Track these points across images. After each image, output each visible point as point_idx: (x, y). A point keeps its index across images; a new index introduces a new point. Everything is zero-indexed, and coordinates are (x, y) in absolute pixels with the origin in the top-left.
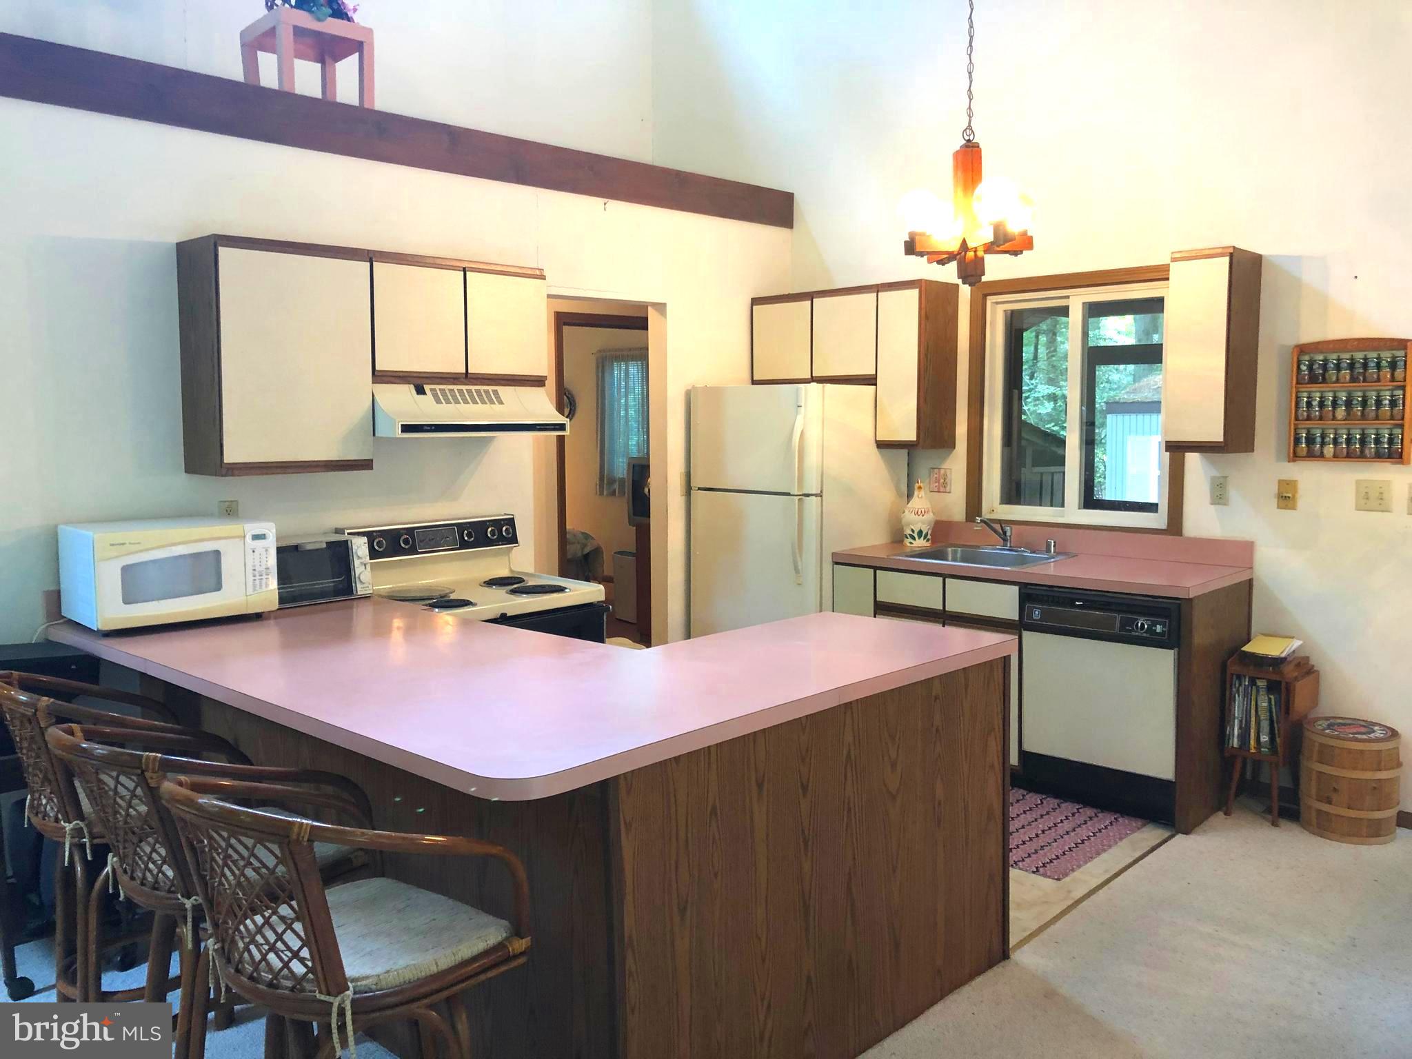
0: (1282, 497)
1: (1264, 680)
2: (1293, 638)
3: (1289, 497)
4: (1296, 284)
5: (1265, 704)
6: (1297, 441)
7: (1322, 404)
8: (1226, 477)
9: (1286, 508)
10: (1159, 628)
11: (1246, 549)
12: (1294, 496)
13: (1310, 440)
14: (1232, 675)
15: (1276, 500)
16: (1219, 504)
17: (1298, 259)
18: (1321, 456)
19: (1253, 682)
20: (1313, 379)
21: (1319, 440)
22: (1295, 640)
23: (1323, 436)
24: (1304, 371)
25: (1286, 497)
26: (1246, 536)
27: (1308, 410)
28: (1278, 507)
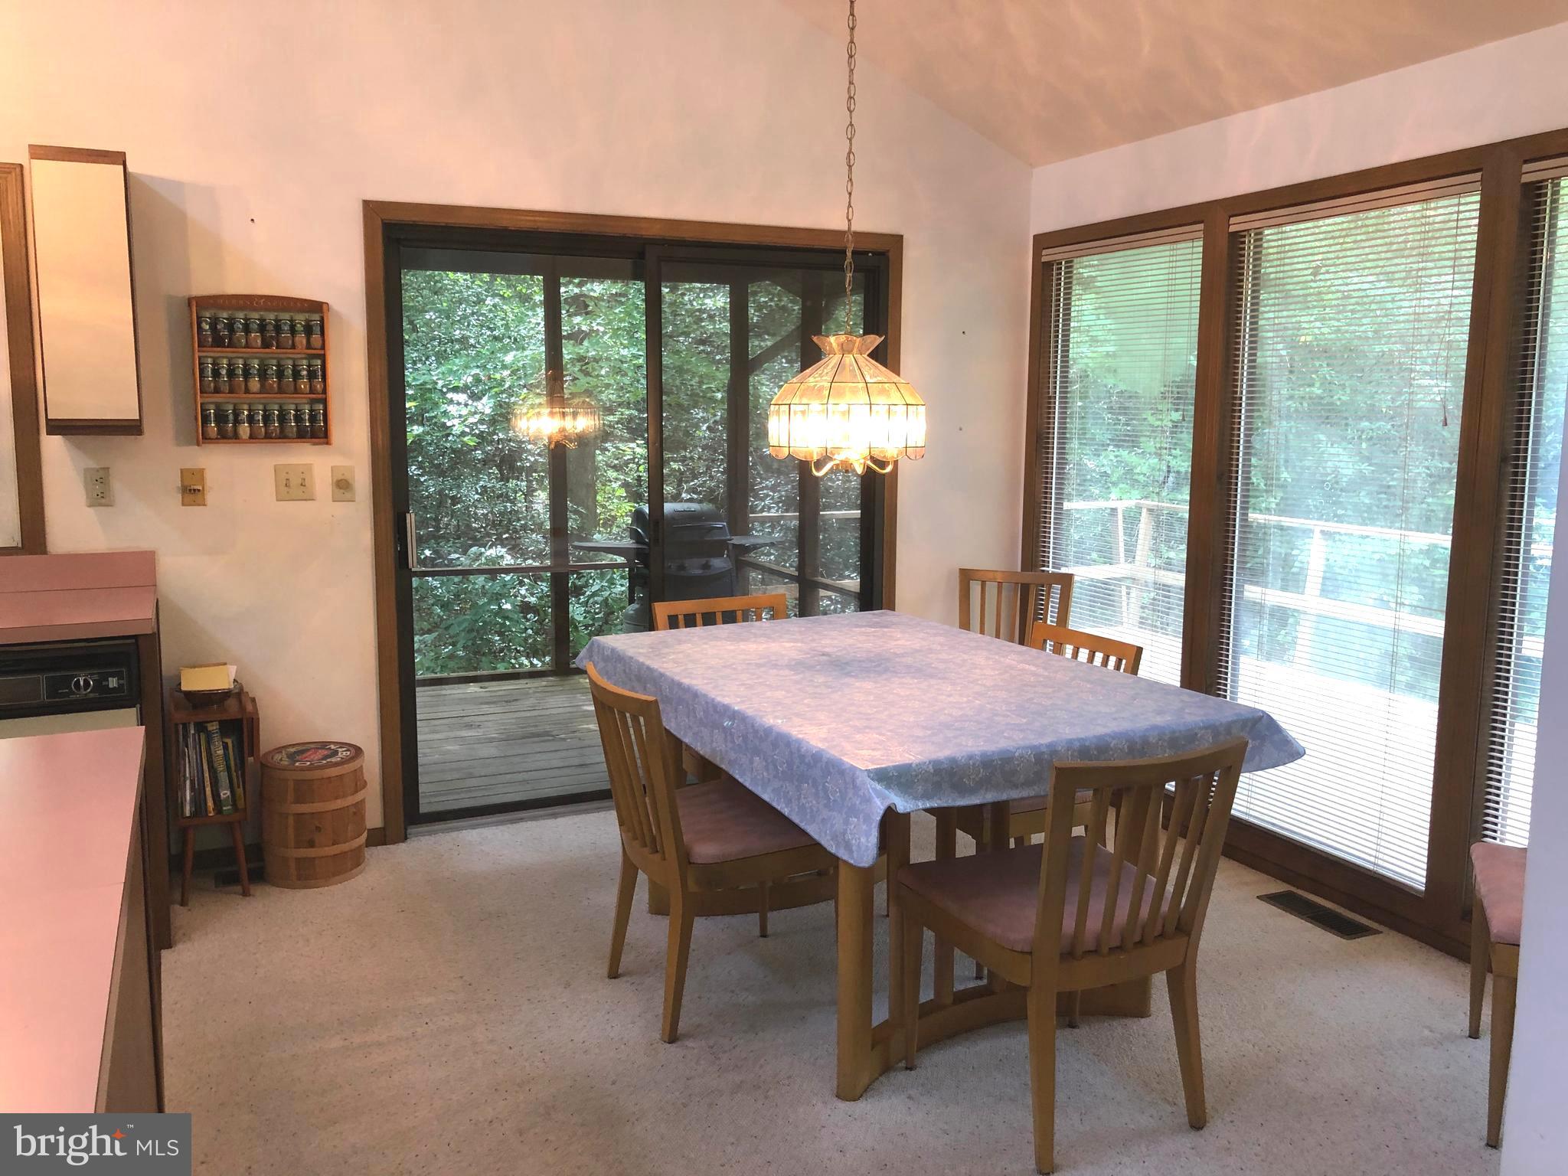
0: (190, 490)
1: (214, 723)
2: (225, 664)
3: (199, 490)
4: (180, 218)
5: (220, 752)
6: (205, 419)
7: (231, 373)
8: (108, 468)
9: (195, 503)
10: (113, 683)
11: (146, 561)
12: (203, 488)
13: (221, 418)
14: (177, 725)
15: (180, 496)
16: (101, 505)
17: (179, 185)
18: (236, 436)
19: (201, 727)
20: (218, 342)
21: (231, 417)
22: (228, 666)
23: (237, 414)
24: (206, 331)
25: (192, 491)
26: (145, 545)
27: (215, 381)
28: (183, 504)
